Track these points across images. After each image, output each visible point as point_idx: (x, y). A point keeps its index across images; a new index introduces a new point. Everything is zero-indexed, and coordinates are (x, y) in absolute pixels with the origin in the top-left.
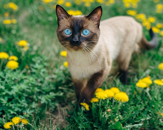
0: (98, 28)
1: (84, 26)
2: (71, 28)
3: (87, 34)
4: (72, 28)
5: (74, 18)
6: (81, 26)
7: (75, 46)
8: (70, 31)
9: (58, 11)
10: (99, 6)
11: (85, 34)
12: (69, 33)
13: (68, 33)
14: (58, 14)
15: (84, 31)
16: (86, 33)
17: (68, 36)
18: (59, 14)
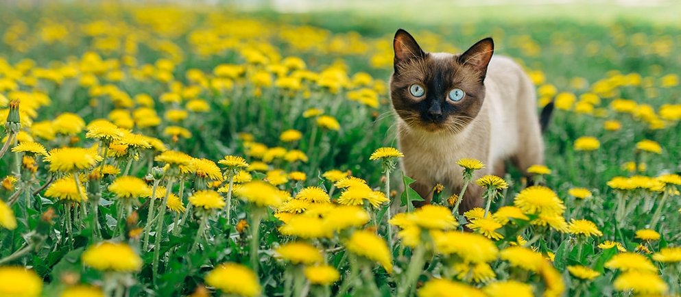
0: (483, 84)
1: (454, 80)
2: (425, 83)
3: (457, 98)
4: (428, 84)
5: (433, 63)
6: (447, 79)
7: (432, 122)
8: (421, 90)
9: (397, 42)
10: (488, 37)
11: (453, 98)
12: (420, 95)
13: (417, 93)
14: (397, 48)
15: (452, 93)
16: (456, 96)
17: (417, 99)
18: (400, 47)
